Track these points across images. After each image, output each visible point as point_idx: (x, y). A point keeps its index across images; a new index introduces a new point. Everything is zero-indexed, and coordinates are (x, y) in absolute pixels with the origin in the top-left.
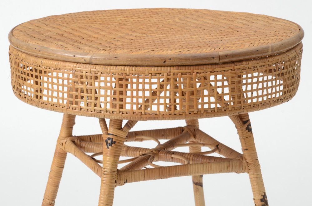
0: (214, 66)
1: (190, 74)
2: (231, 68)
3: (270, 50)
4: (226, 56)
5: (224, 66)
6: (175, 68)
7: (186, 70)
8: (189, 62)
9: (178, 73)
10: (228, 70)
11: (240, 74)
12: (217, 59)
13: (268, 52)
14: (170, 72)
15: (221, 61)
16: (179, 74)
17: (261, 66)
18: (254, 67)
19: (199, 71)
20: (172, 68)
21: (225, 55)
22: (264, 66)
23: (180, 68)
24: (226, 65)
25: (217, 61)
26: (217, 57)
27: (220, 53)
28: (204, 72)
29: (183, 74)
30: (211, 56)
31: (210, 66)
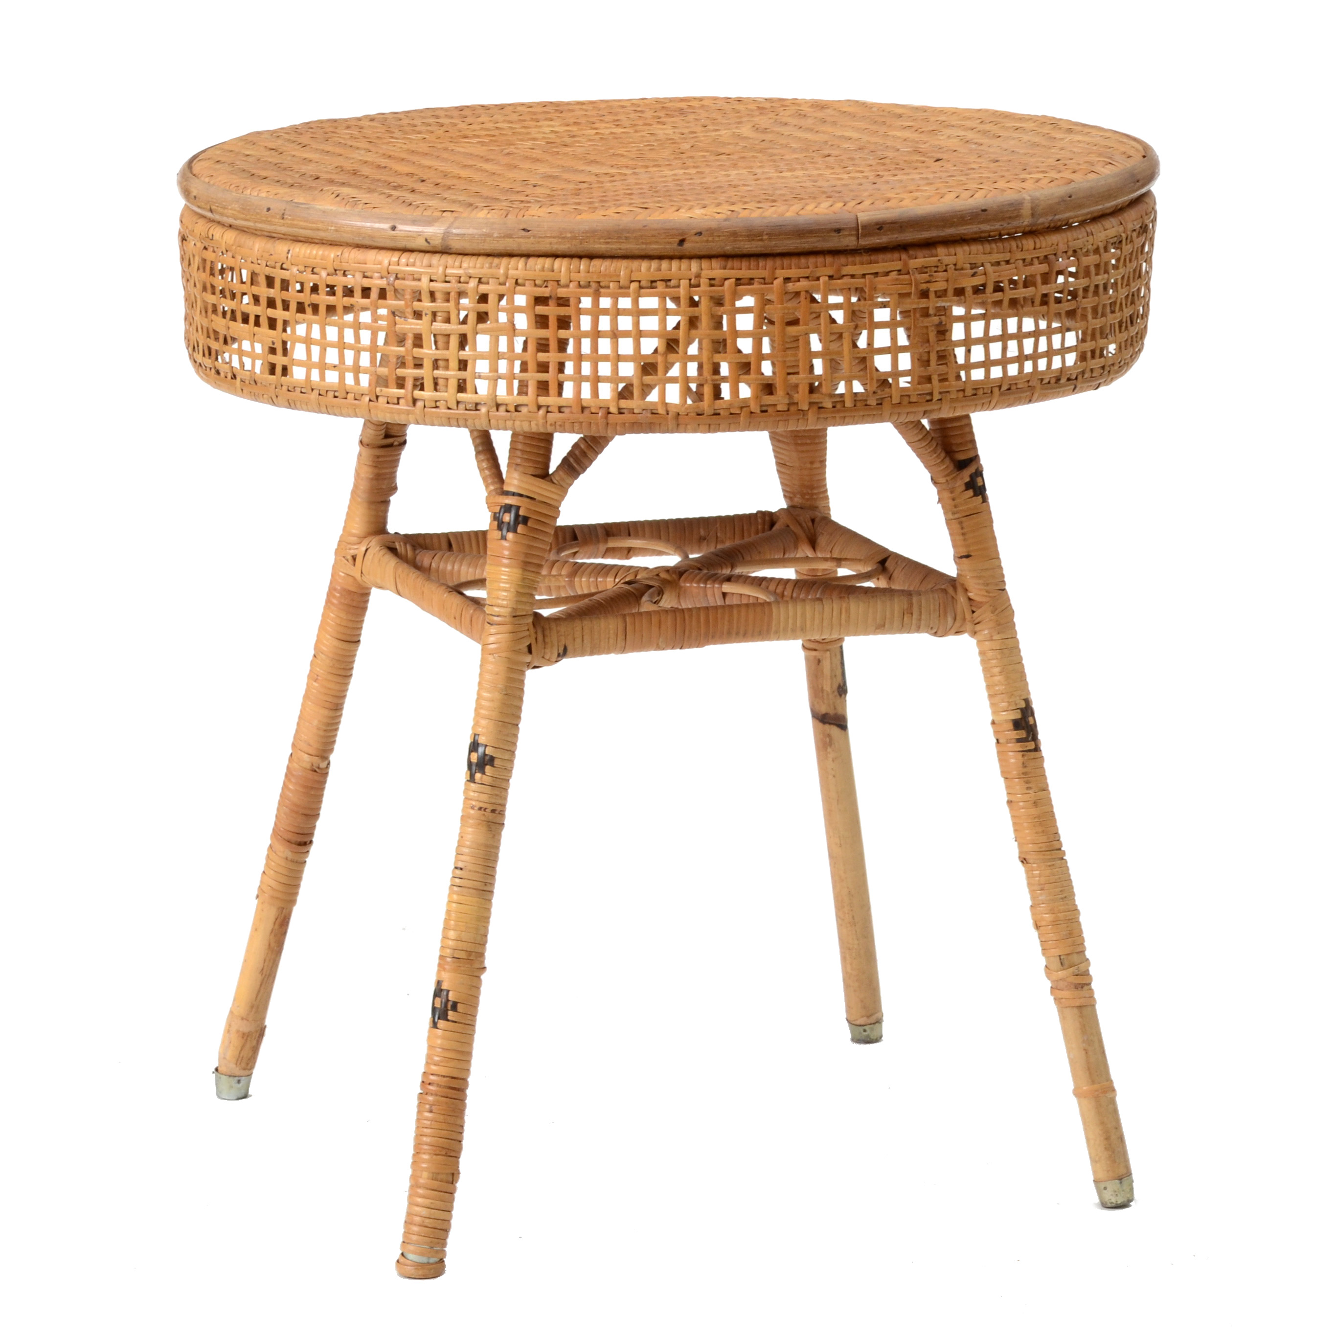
0: (842, 260)
1: (765, 284)
2: (898, 265)
3: (1026, 211)
4: (880, 227)
5: (873, 258)
6: (715, 263)
7: (750, 269)
8: (760, 243)
9: (726, 279)
10: (887, 274)
11: (928, 285)
12: (851, 235)
13: (1018, 216)
14: (698, 276)
15: (864, 242)
16: (727, 283)
17: (998, 263)
18: (973, 266)
19: (792, 273)
20: (705, 263)
21: (877, 224)
22: (1008, 262)
23: (730, 263)
24: (881, 257)
25: (849, 242)
26: (851, 229)
27: (859, 215)
28: (807, 277)
29: (742, 281)
30: (829, 226)
31: (829, 259)
